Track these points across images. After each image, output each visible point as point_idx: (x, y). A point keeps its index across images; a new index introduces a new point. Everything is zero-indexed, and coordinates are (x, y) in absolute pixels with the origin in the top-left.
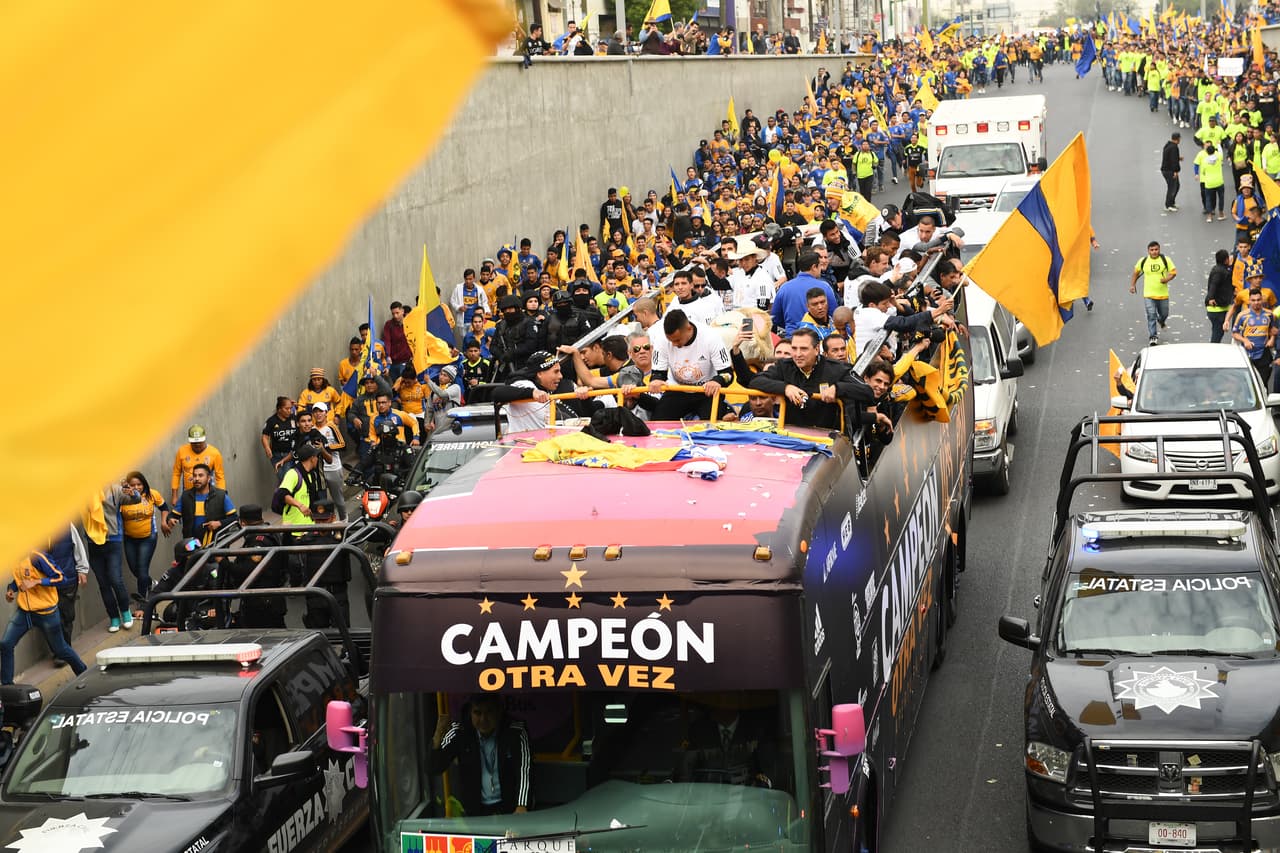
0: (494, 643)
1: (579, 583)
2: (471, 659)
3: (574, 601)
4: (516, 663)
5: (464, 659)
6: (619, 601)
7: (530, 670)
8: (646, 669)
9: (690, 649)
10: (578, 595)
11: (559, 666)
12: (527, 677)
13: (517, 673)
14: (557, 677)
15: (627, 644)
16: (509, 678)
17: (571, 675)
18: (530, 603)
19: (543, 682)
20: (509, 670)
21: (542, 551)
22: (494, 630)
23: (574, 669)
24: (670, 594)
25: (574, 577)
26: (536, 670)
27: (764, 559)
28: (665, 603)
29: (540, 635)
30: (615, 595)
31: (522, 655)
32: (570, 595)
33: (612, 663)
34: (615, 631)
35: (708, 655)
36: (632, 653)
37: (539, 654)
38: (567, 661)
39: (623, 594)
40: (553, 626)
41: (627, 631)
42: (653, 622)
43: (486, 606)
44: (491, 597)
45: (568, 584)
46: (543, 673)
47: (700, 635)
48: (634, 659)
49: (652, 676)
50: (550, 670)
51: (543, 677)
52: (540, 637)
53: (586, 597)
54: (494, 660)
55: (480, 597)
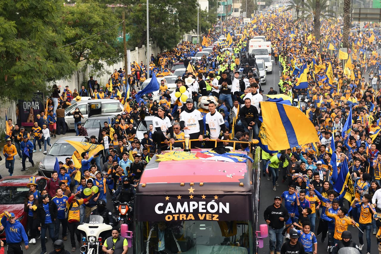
0: (169, 208)
1: (193, 192)
2: (163, 212)
3: (191, 197)
4: (176, 214)
5: (161, 212)
6: (204, 197)
7: (179, 215)
8: (211, 215)
9: (223, 210)
10: (192, 195)
11: (187, 214)
12: (178, 217)
13: (176, 216)
14: (187, 217)
15: (206, 208)
16: (174, 217)
17: (191, 217)
18: (179, 197)
19: (183, 218)
20: (174, 215)
21: (182, 184)
22: (170, 205)
23: (191, 215)
24: (217, 195)
25: (191, 190)
26: (181, 215)
27: (242, 186)
28: (216, 197)
29: (182, 206)
30: (203, 195)
31: (177, 211)
32: (190, 195)
33: (202, 214)
34: (203, 205)
35: (227, 211)
36: (207, 210)
37: (182, 211)
38: (189, 213)
39: (205, 195)
40: (186, 204)
41: (206, 205)
42: (213, 203)
43: (167, 198)
44: (169, 196)
45: (190, 192)
46: (183, 216)
47: (225, 206)
48: (208, 212)
49: (213, 217)
50: (185, 215)
51: (183, 217)
52: (182, 207)
53: (195, 196)
54: (170, 213)
55: (166, 196)
